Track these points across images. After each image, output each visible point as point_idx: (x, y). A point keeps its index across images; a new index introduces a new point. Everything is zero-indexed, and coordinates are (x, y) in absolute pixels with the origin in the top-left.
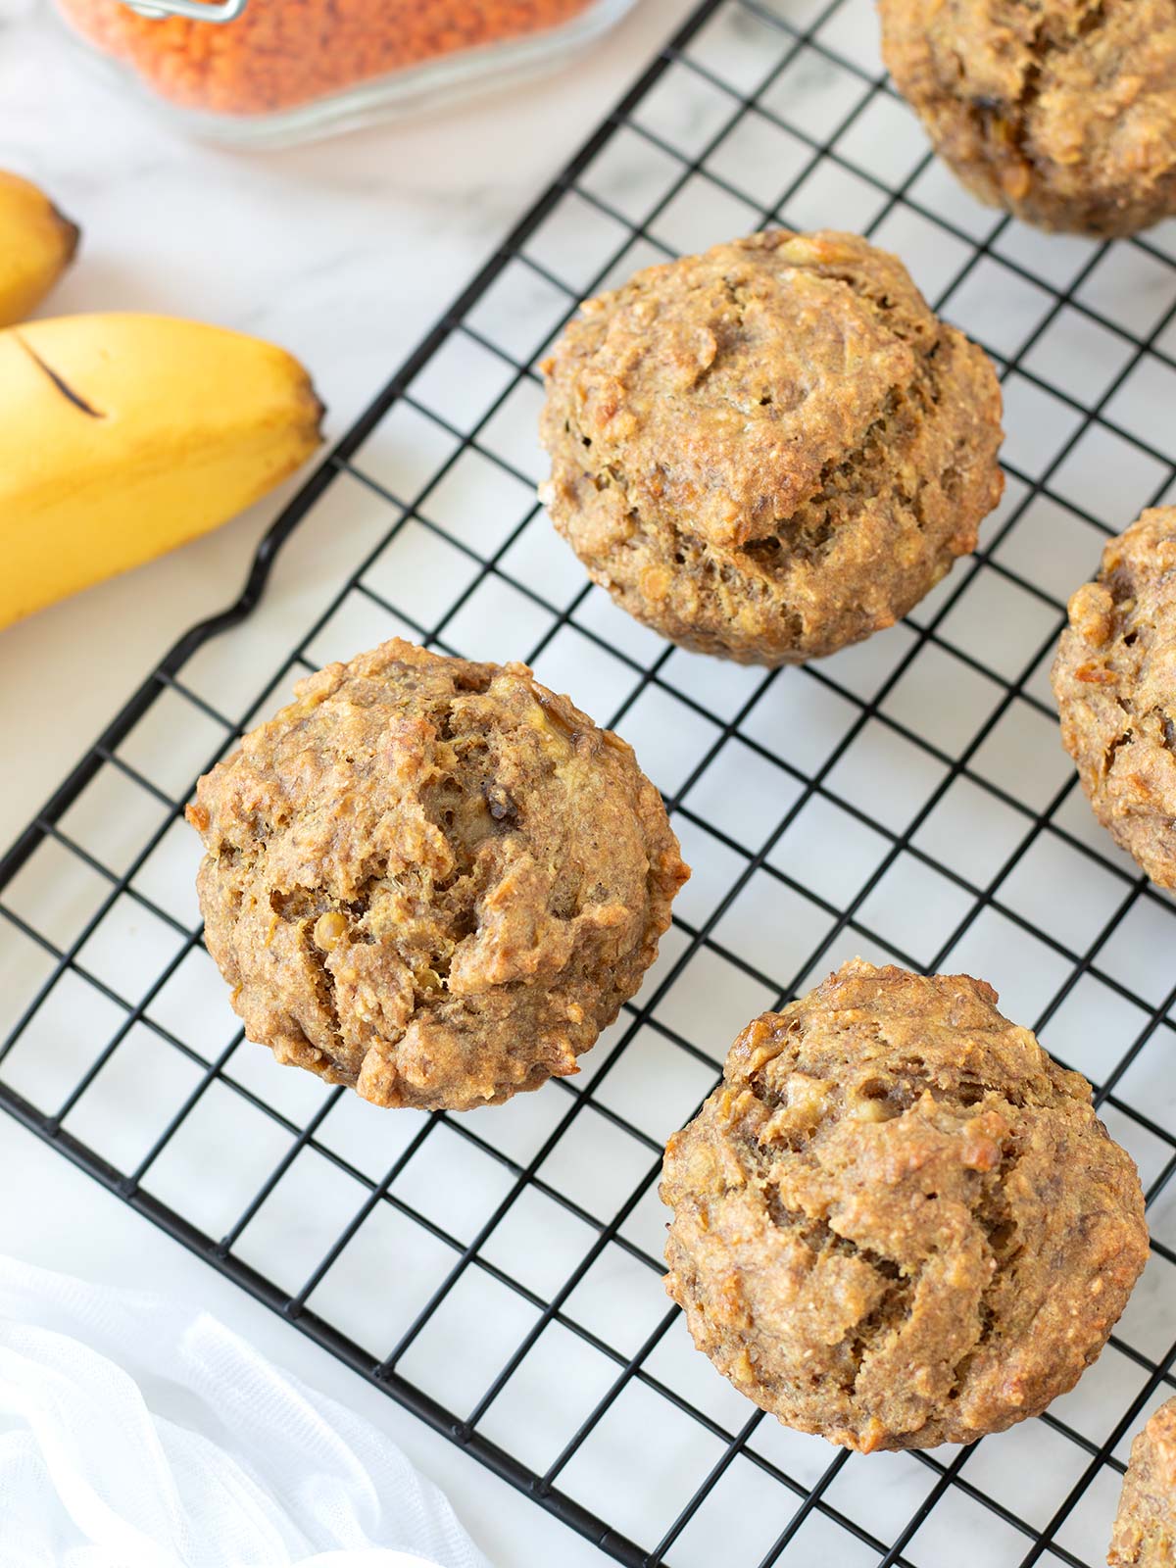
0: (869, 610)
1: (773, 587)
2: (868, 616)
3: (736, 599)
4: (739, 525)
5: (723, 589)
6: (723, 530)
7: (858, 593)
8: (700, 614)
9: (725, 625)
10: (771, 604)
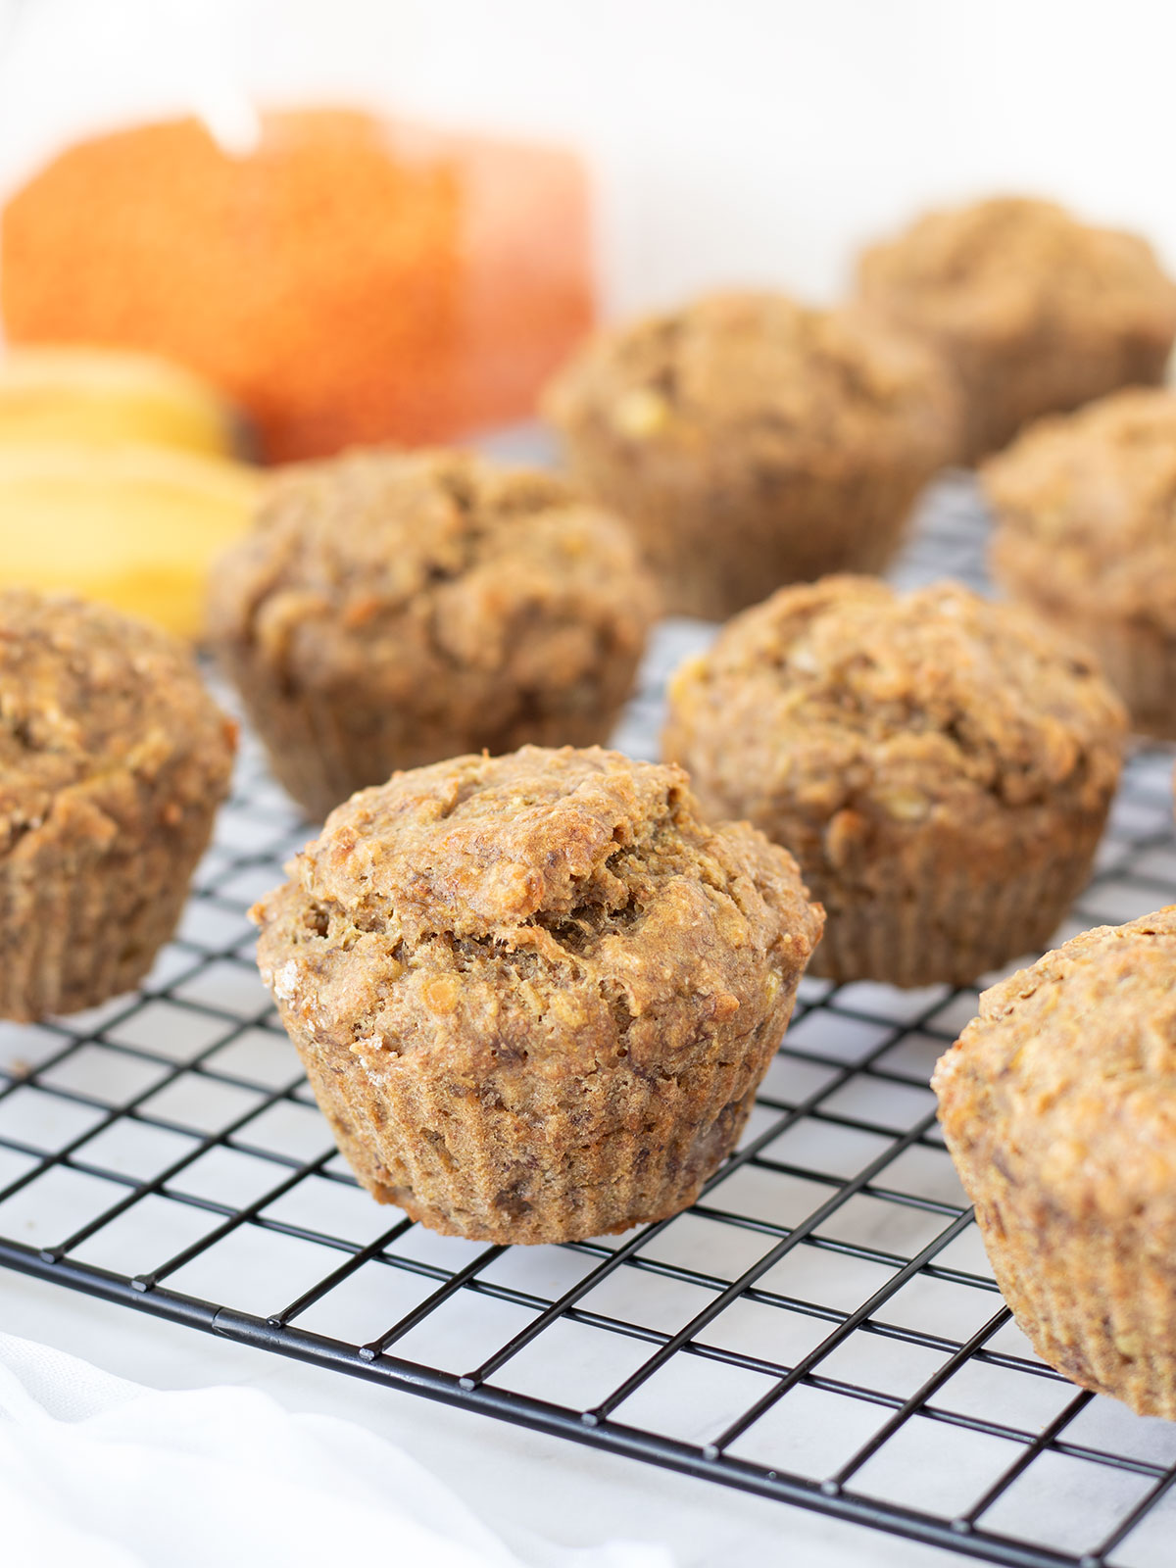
0: (704, 990)
1: (585, 966)
2: (704, 998)
3: (543, 991)
4: (531, 881)
5: (525, 985)
6: (513, 891)
7: (688, 968)
8: (503, 1019)
9: (535, 1027)
10: (587, 986)
